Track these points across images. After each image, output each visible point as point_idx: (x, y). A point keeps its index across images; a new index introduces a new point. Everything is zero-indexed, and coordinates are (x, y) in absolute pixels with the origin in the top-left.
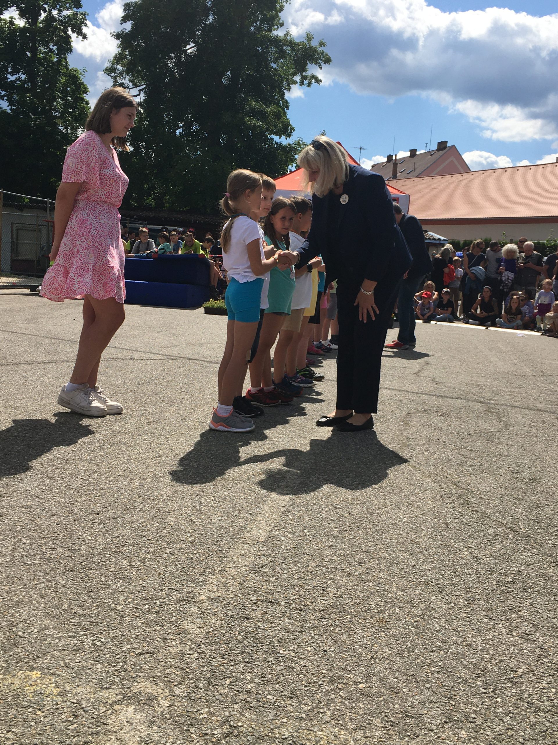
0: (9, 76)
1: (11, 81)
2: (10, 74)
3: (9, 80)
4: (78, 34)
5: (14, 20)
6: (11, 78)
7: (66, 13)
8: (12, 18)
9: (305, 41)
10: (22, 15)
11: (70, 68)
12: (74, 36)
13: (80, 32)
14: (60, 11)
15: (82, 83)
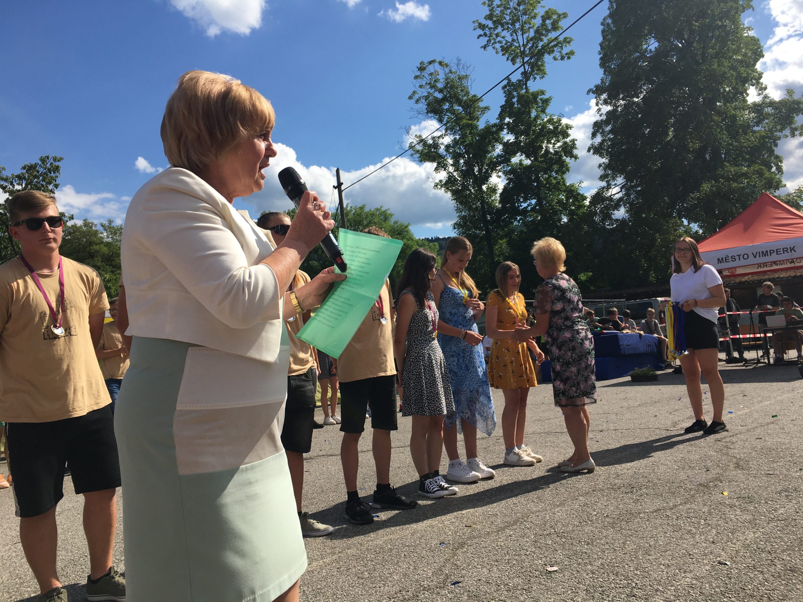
0: (522, 204)
1: (524, 207)
2: (522, 202)
3: (523, 207)
4: (571, 157)
5: (523, 162)
6: (524, 205)
7: (559, 144)
8: (521, 161)
9: (787, 97)
10: (528, 157)
11: (568, 184)
12: (568, 160)
13: (572, 156)
14: (554, 144)
15: (579, 194)
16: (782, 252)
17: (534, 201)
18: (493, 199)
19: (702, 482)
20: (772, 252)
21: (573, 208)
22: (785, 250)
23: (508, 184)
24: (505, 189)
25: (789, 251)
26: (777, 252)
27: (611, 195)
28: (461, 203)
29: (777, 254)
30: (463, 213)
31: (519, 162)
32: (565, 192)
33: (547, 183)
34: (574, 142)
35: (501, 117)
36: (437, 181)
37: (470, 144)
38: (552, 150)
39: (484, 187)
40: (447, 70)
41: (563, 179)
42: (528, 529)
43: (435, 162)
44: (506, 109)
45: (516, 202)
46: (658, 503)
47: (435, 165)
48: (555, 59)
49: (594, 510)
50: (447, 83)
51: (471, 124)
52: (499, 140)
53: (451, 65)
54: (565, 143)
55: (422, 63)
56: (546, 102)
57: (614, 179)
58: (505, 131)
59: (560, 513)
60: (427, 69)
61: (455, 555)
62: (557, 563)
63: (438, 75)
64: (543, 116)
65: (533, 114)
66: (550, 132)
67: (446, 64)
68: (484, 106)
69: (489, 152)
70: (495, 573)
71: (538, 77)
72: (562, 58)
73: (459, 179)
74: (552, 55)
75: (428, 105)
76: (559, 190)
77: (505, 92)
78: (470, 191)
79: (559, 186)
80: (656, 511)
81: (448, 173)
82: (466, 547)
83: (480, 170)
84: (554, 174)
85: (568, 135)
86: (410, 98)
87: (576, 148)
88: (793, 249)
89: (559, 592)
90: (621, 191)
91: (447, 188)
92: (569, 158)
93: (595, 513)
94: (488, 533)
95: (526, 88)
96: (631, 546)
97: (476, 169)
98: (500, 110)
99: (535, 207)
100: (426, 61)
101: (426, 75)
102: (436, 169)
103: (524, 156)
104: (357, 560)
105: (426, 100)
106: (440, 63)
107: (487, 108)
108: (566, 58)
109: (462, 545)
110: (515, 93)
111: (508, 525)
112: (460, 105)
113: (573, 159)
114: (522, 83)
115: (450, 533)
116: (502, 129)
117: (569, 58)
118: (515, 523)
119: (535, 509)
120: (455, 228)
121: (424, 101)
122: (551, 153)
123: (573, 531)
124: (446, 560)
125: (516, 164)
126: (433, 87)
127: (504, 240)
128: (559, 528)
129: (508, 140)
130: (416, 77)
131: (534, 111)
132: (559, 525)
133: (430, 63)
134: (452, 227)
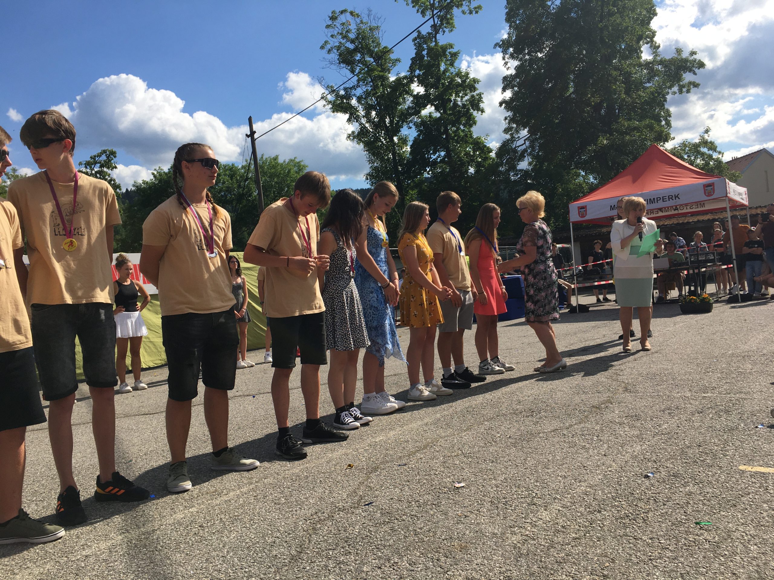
1: (434, 159)
4: (478, 111)
5: (433, 114)
8: (430, 113)
9: (676, 56)
10: (437, 109)
13: (479, 109)
15: (485, 146)
16: (667, 199)
17: (443, 154)
18: (404, 150)
19: (595, 404)
20: (659, 199)
21: (480, 160)
22: (670, 198)
23: (419, 135)
24: (416, 140)
25: (674, 198)
26: (663, 199)
27: (516, 147)
28: (373, 154)
29: (663, 201)
30: (375, 164)
31: (428, 115)
32: (472, 144)
33: (455, 136)
34: (480, 95)
35: (412, 69)
36: (350, 133)
37: (382, 96)
38: (460, 103)
39: (395, 139)
40: (358, 21)
41: (470, 131)
42: (437, 452)
43: (347, 113)
44: (417, 61)
45: (426, 154)
46: (556, 424)
47: (347, 116)
48: (464, 13)
49: (498, 433)
50: (358, 34)
51: (383, 76)
52: (409, 92)
53: (363, 15)
54: (473, 96)
55: (333, 12)
56: (455, 55)
57: (517, 132)
58: (415, 84)
59: (467, 437)
60: (339, 19)
61: (369, 478)
62: (464, 480)
63: (350, 25)
64: (452, 70)
65: (442, 67)
66: (459, 85)
67: (357, 14)
68: (395, 58)
69: (399, 104)
70: (407, 492)
71: (447, 30)
72: (471, 13)
73: (371, 130)
74: (461, 9)
75: (340, 55)
76: (466, 142)
77: (415, 45)
78: (382, 142)
79: (467, 139)
80: (554, 431)
81: (360, 125)
82: (379, 470)
83: (391, 122)
84: (462, 127)
85: (475, 89)
86: (322, 48)
87: (483, 102)
88: (677, 196)
89: (466, 505)
90: (525, 143)
91: (360, 140)
92: (476, 112)
93: (499, 435)
94: (400, 457)
95: (436, 41)
96: (530, 462)
97: (387, 120)
98: (410, 62)
99: (444, 159)
100: (337, 11)
101: (338, 25)
102: (349, 120)
103: (433, 108)
104: (273, 488)
105: (338, 50)
106: (351, 13)
107: (398, 60)
108: (474, 12)
109: (375, 469)
110: (425, 46)
111: (419, 450)
112: (371, 56)
113: (480, 112)
114: (432, 36)
115: (364, 459)
116: (412, 81)
117: (477, 12)
118: (425, 447)
119: (443, 434)
120: (367, 179)
121: (335, 51)
122: (459, 106)
123: (479, 451)
124: (360, 483)
125: (426, 116)
126: (345, 37)
127: (415, 191)
128: (466, 449)
129: (418, 93)
130: (328, 26)
131: (443, 64)
132: (466, 447)
133: (342, 12)
134: (364, 178)
